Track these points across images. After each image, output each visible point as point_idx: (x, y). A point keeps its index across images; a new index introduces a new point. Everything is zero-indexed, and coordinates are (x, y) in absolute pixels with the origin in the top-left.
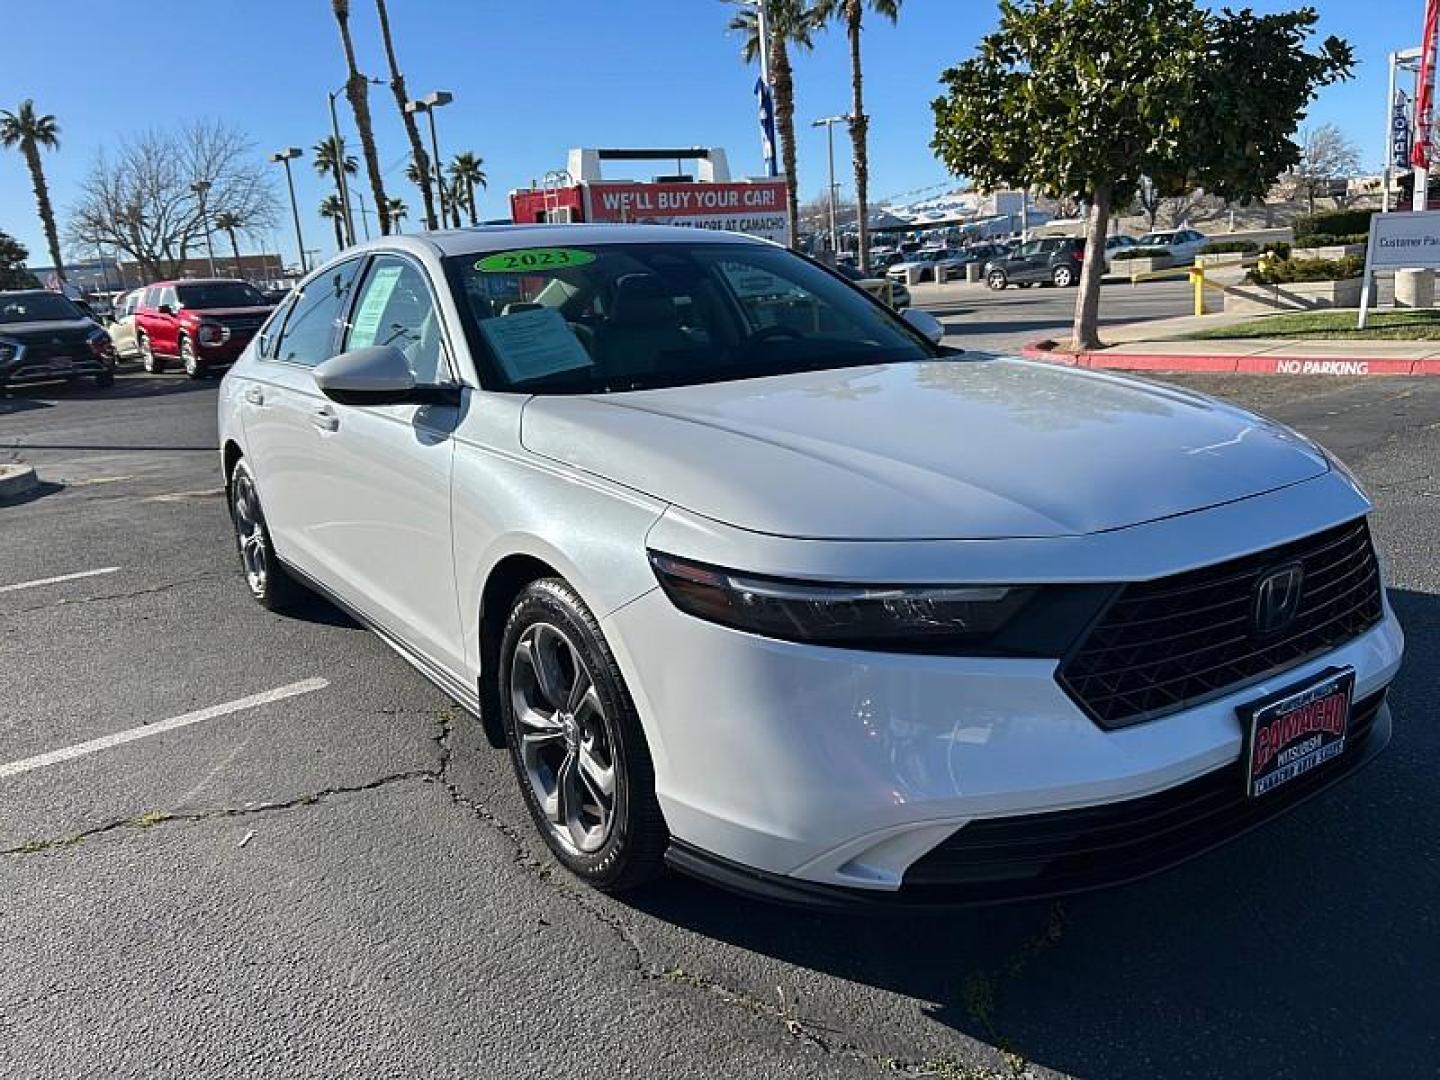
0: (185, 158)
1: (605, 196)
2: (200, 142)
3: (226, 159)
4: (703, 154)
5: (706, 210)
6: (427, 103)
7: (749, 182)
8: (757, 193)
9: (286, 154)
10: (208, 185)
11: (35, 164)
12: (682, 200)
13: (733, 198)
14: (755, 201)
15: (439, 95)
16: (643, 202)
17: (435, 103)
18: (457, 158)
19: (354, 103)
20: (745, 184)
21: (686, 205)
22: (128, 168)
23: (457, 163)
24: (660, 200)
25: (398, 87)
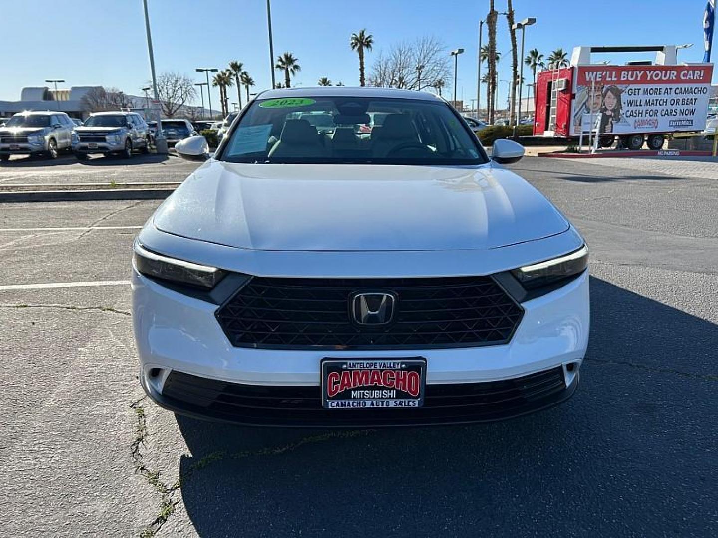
0: (416, 55)
1: (587, 73)
2: (423, 47)
3: (433, 54)
4: (661, 49)
5: (652, 81)
6: (523, 24)
7: (686, 65)
8: (691, 72)
9: (456, 52)
10: (424, 67)
11: (362, 58)
12: (637, 76)
13: (673, 75)
14: (688, 76)
15: (529, 20)
16: (610, 76)
17: (526, 24)
18: (554, 52)
19: (489, 26)
20: (684, 67)
21: (639, 78)
22: (391, 59)
23: (553, 54)
24: (622, 76)
25: (510, 17)
